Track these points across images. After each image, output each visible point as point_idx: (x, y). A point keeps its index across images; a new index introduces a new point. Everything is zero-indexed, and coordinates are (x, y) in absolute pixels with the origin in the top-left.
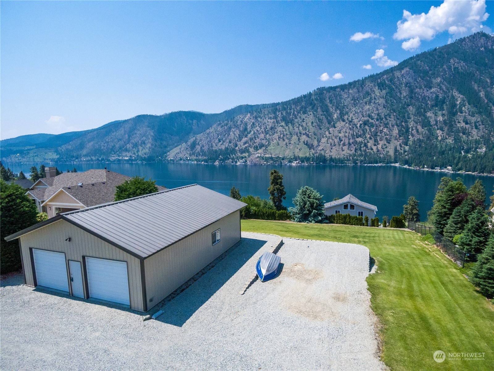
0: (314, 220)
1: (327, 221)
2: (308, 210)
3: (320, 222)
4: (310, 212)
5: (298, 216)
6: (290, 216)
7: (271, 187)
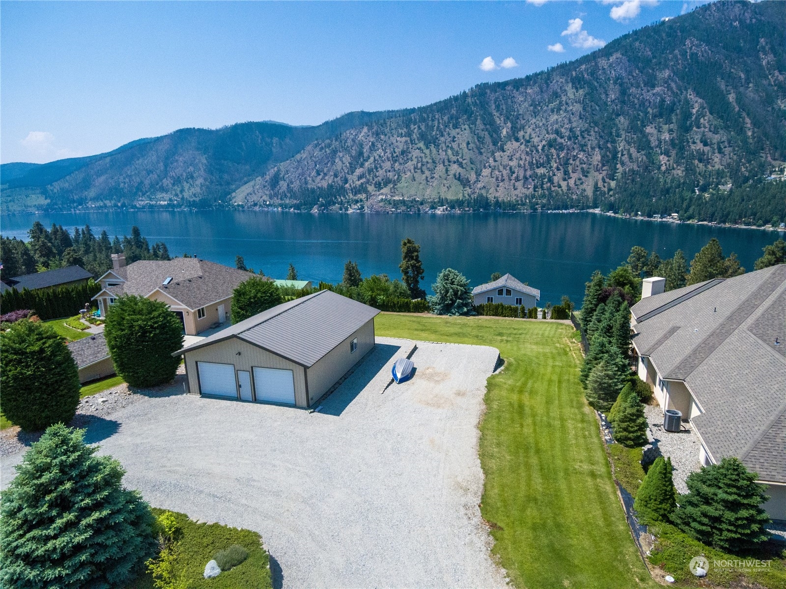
0: (459, 313)
1: (474, 313)
2: (451, 300)
3: (466, 314)
4: (454, 302)
5: (438, 307)
6: (429, 307)
7: (403, 263)
